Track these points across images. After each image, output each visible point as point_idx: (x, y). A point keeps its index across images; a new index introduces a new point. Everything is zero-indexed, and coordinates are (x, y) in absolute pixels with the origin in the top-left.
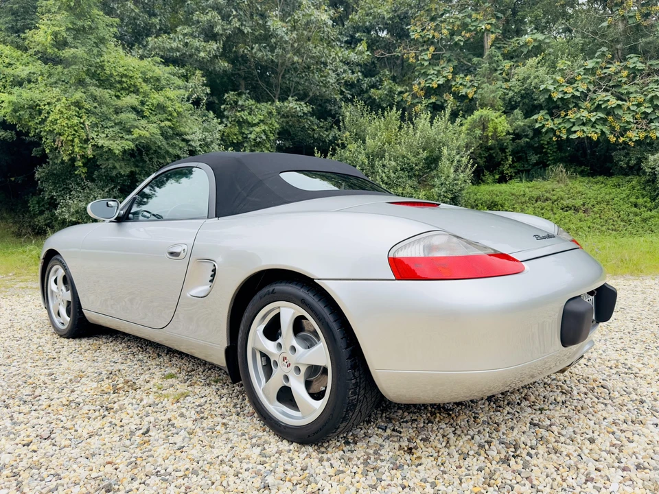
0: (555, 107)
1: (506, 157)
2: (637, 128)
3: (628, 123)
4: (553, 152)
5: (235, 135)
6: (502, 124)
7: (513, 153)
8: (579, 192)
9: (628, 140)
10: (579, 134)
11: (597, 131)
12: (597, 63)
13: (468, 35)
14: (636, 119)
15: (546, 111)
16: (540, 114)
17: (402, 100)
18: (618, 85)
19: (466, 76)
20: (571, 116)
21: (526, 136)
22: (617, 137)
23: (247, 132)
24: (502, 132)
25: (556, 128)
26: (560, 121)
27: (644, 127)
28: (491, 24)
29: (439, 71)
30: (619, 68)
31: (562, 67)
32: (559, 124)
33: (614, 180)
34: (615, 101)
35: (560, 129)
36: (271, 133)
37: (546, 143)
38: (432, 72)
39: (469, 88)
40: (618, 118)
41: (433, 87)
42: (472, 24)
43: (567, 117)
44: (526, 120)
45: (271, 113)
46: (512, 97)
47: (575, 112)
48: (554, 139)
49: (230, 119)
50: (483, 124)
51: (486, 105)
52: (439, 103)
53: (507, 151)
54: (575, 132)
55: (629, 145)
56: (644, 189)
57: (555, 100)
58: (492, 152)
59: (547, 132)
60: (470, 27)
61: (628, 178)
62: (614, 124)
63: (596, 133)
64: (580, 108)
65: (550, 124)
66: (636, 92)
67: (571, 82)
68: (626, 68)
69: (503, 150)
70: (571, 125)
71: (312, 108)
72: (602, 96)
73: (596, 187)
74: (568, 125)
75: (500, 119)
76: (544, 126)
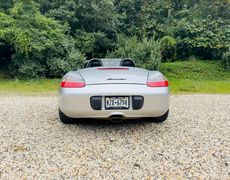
0: (192, 36)
1: (174, 53)
2: (220, 43)
3: (217, 41)
4: (191, 51)
5: (80, 44)
6: (173, 41)
7: (177, 52)
8: (200, 66)
9: (217, 48)
10: (200, 45)
11: (206, 44)
12: (207, 20)
13: (162, 10)
14: (220, 40)
15: (189, 37)
16: (187, 38)
17: (138, 32)
18: (214, 28)
19: (161, 24)
20: (197, 39)
21: (182, 46)
22: (213, 47)
23: (83, 43)
24: (173, 44)
25: (192, 43)
26: (194, 40)
27: (223, 43)
28: (170, 6)
29: (151, 22)
30: (215, 22)
31: (195, 22)
32: (193, 42)
33: (212, 61)
34: (213, 34)
35: (193, 43)
36: (92, 44)
37: (188, 48)
38: (149, 23)
39: (162, 28)
40: (214, 40)
41: (149, 28)
42: (164, 6)
43: (196, 39)
44: (182, 40)
45: (92, 36)
46: (177, 32)
47: (199, 38)
48: (191, 47)
49: (78, 39)
50: (167, 41)
51: (168, 35)
52: (151, 34)
53: (175, 51)
54: (199, 44)
55: (218, 49)
56: (222, 65)
57: (192, 33)
58: (170, 51)
59: (189, 44)
60: (163, 7)
61: (217, 61)
62: (212, 42)
63: (206, 45)
64: (200, 36)
65: (190, 42)
66: (220, 31)
67: (197, 27)
68: (217, 22)
69: (173, 50)
70: (197, 42)
71: (106, 35)
72: (208, 32)
73: (206, 64)
74: (196, 42)
75: (172, 40)
76: (188, 42)
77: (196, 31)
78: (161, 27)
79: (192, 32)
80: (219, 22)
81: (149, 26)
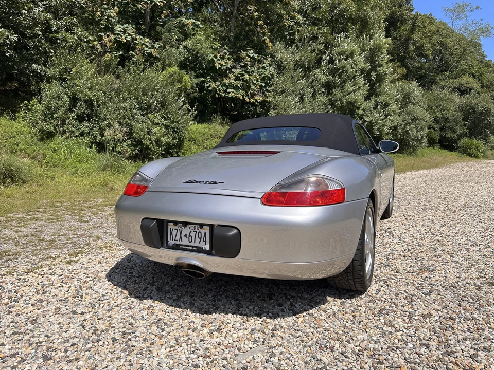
2: (258, 95)
9: (255, 101)
10: (232, 94)
13: (145, 6)
14: (257, 89)
18: (245, 66)
20: (226, 81)
22: (250, 99)
27: (262, 94)
28: (163, 2)
30: (244, 55)
31: (216, 47)
32: (219, 86)
35: (219, 89)
39: (151, 48)
43: (223, 82)
48: (216, 96)
55: (256, 104)
57: (217, 69)
59: (212, 90)
62: (247, 90)
63: (241, 94)
65: (213, 85)
68: (248, 55)
70: (227, 88)
72: (238, 71)
77: (222, 65)
78: (147, 44)
79: (218, 66)
80: (251, 56)
81: (122, 36)
